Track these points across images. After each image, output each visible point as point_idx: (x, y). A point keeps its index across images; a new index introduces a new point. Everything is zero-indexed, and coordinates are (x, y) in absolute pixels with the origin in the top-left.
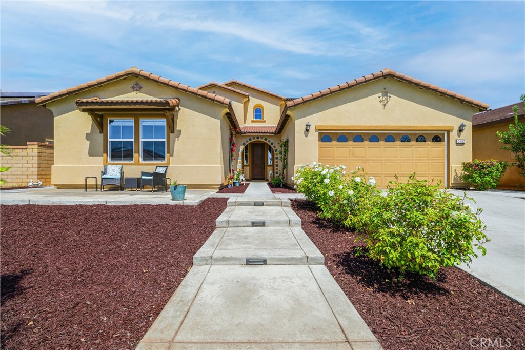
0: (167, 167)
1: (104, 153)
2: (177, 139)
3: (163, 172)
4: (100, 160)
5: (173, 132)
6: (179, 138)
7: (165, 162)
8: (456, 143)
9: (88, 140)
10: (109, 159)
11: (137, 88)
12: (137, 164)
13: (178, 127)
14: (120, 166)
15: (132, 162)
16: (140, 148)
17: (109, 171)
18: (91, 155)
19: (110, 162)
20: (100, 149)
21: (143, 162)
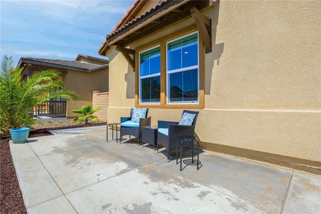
0: (197, 113)
1: (136, 94)
2: (215, 62)
3: (190, 124)
4: (133, 101)
6: (220, 60)
7: (196, 103)
9: (126, 81)
10: (140, 100)
12: (164, 107)
13: (218, 40)
14: (144, 110)
15: (159, 104)
16: (166, 85)
17: (134, 116)
18: (128, 97)
19: (141, 103)
20: (134, 90)
21: (169, 103)
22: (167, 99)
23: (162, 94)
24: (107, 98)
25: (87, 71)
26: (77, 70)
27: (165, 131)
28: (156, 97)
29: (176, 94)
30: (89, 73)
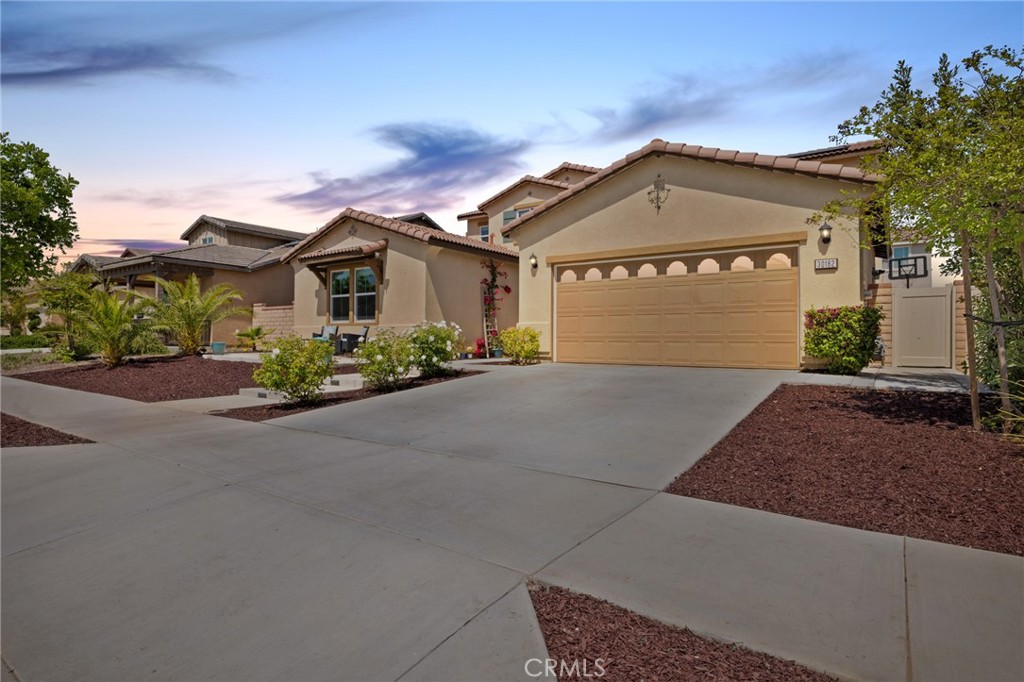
1: (327, 312)
2: (385, 291)
4: (325, 318)
5: (382, 283)
6: (388, 290)
7: (375, 321)
8: (816, 269)
9: (317, 298)
10: (331, 318)
11: (353, 233)
12: (352, 324)
13: (386, 276)
14: (335, 327)
15: (348, 322)
16: (354, 305)
17: (325, 333)
18: (319, 314)
19: (332, 322)
20: (325, 308)
21: (356, 321)
22: (355, 317)
23: (351, 313)
24: (291, 314)
25: (245, 270)
26: (229, 268)
27: (345, 340)
28: (346, 315)
29: (362, 314)
30: (247, 273)
